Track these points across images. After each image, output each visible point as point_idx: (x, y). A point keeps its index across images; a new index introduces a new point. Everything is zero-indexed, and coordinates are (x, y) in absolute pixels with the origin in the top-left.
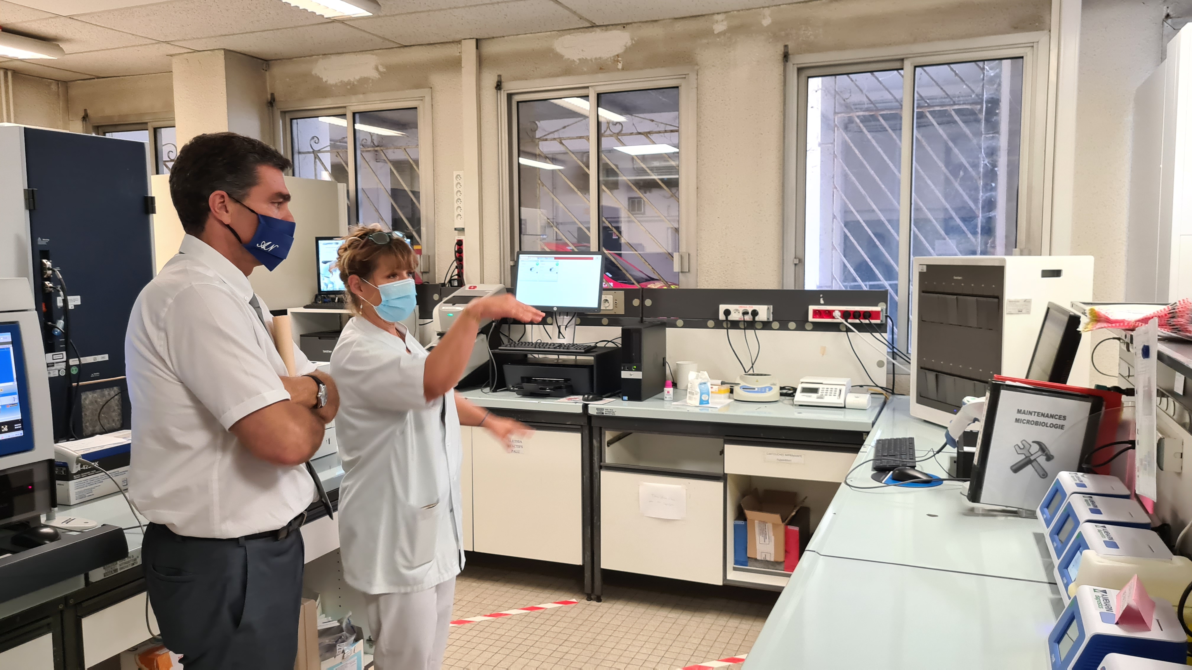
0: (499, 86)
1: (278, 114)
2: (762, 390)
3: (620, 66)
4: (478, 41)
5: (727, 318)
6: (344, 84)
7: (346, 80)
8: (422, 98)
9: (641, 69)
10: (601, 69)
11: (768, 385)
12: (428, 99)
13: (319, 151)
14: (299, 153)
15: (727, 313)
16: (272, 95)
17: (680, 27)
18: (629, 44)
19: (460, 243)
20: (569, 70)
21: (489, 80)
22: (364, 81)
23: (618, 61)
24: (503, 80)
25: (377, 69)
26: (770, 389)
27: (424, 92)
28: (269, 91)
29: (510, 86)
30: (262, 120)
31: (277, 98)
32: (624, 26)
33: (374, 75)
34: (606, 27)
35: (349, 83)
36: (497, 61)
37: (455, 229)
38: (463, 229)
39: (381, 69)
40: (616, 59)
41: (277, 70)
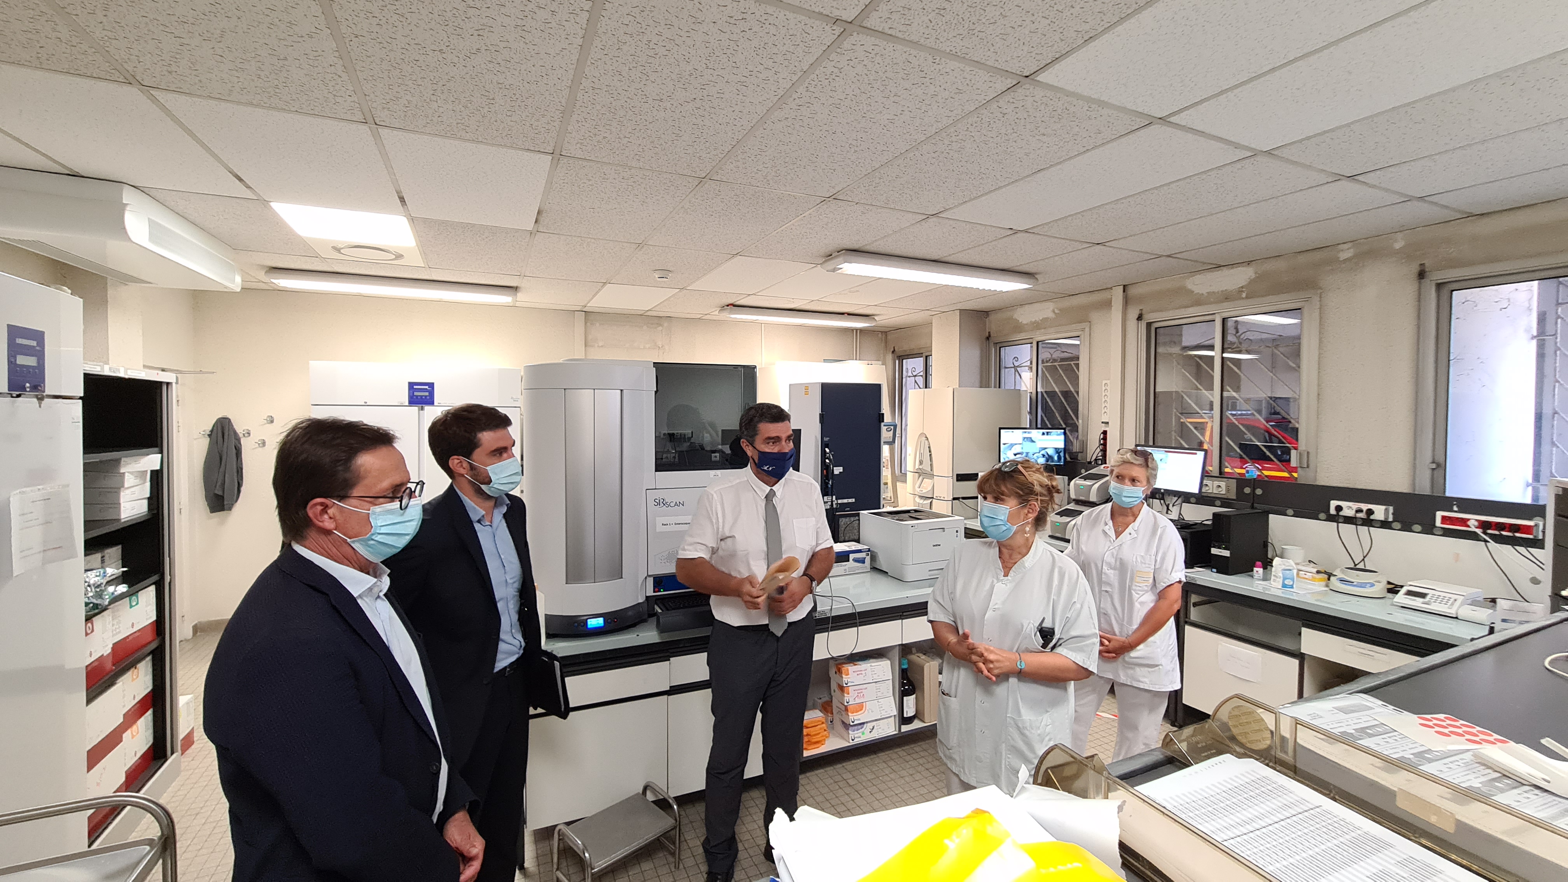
0: (1140, 318)
1: (992, 344)
2: (1362, 585)
3: (1244, 295)
4: (1124, 286)
5: (1338, 513)
6: (1032, 323)
7: (1033, 320)
8: (1083, 330)
9: (1263, 296)
10: (1226, 299)
11: (1371, 581)
12: (1087, 329)
13: (1018, 366)
14: (1006, 368)
15: (1339, 508)
16: (989, 332)
17: (1302, 259)
18: (1253, 276)
19: (1105, 433)
20: (1199, 301)
21: (1133, 314)
22: (1045, 320)
23: (1242, 291)
24: (1143, 312)
25: (1054, 311)
26: (1372, 585)
27: (1086, 325)
28: (987, 331)
29: (1149, 317)
30: (982, 351)
31: (992, 335)
32: (1249, 263)
33: (1051, 315)
34: (1232, 265)
35: (1035, 322)
36: (1141, 299)
37: (1102, 423)
38: (1107, 423)
39: (1057, 311)
40: (1240, 290)
41: (992, 317)
